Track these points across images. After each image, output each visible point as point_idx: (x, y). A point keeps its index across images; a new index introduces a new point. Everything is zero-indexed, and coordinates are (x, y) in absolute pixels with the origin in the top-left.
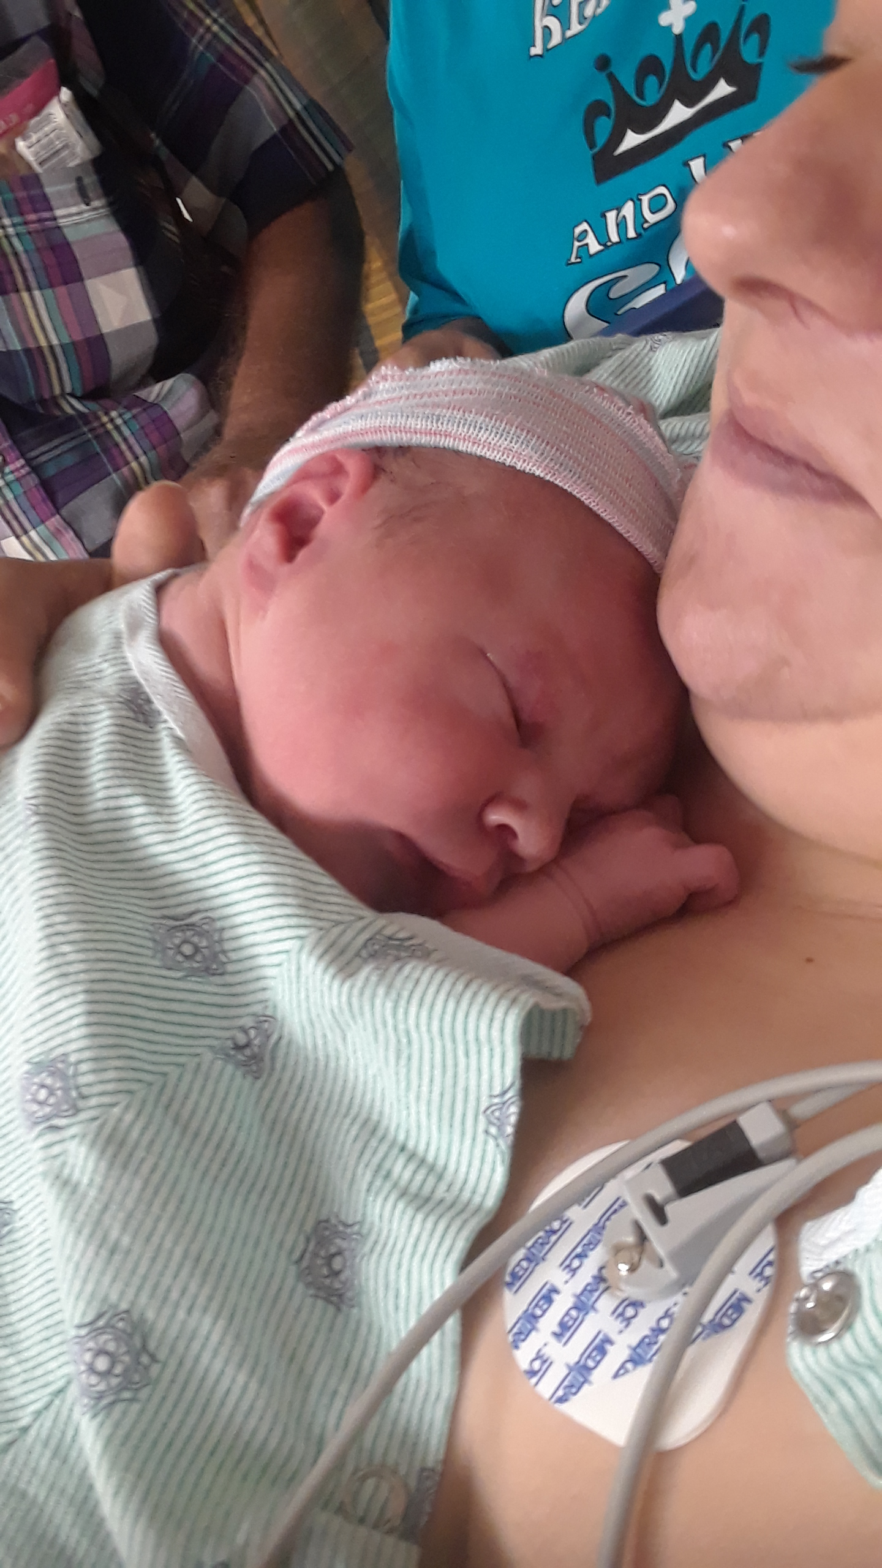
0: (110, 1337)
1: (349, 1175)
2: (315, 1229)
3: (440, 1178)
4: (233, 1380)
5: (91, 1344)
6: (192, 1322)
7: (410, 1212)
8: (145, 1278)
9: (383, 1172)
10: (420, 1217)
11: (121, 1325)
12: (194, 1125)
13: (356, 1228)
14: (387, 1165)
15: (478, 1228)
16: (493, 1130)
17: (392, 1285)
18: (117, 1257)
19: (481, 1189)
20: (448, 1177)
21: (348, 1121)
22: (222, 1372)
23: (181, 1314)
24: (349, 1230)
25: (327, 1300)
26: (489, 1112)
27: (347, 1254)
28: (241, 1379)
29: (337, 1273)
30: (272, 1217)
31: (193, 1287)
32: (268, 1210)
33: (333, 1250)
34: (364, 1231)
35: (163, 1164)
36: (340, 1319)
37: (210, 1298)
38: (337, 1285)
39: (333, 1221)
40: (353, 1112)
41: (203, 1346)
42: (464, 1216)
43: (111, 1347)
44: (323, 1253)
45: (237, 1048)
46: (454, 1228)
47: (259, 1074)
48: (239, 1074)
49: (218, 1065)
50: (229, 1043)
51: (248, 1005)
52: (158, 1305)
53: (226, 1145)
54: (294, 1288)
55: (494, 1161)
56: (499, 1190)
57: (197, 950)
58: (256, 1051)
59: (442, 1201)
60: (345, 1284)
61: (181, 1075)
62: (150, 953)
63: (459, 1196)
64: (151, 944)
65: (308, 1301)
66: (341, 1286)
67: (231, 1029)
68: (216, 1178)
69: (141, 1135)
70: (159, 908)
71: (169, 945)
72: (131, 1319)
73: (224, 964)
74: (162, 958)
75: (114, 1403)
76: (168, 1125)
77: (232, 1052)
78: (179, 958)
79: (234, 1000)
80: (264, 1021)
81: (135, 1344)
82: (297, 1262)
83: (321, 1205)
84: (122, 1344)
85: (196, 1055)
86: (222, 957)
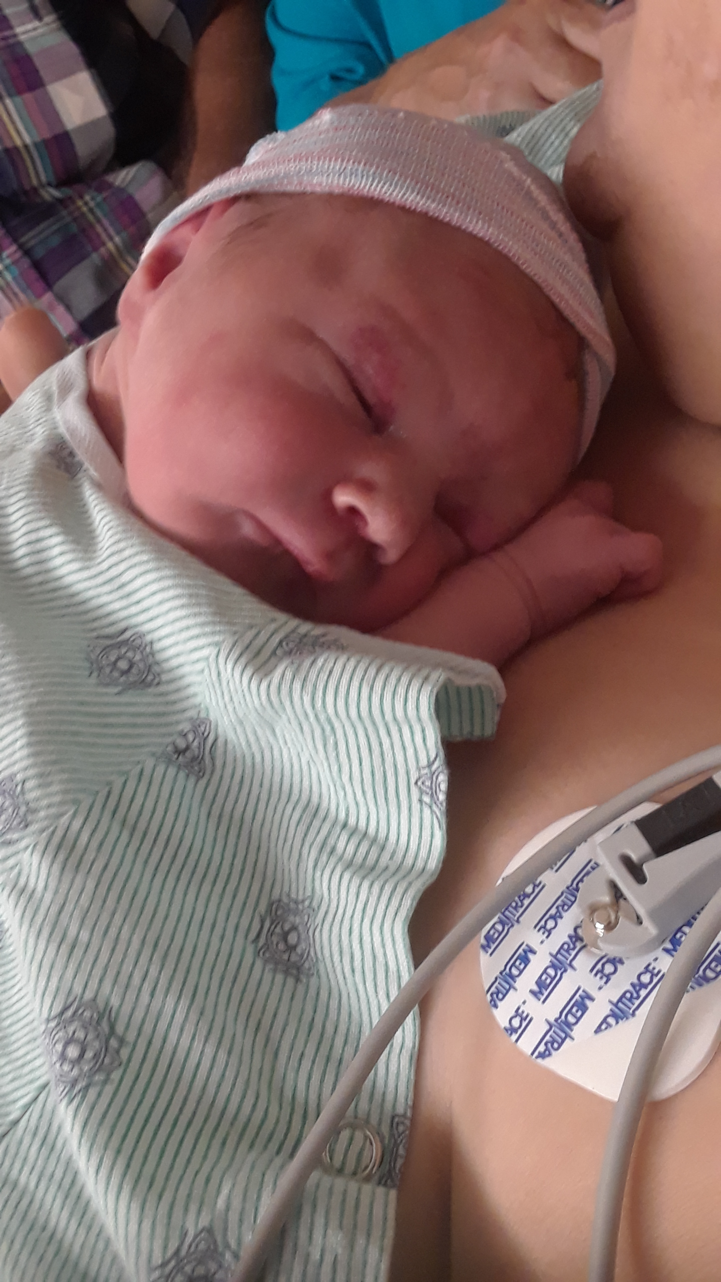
0: (79, 1026)
2: (269, 909)
3: (383, 848)
4: (202, 1055)
5: (61, 1035)
6: (156, 1004)
7: (356, 881)
8: (106, 968)
9: (328, 849)
10: (366, 884)
11: (87, 1014)
12: (142, 825)
13: (307, 903)
14: (331, 841)
15: (423, 889)
16: (426, 799)
17: (346, 950)
18: (78, 952)
19: (423, 853)
20: (390, 848)
21: (290, 806)
22: (190, 1049)
23: (145, 998)
24: (301, 906)
25: (287, 973)
26: (419, 783)
27: (301, 928)
28: (209, 1051)
29: (292, 948)
30: (227, 901)
31: (153, 972)
32: (222, 896)
33: (287, 927)
34: (315, 904)
35: (115, 861)
36: (301, 989)
37: (171, 980)
38: (294, 958)
39: (285, 899)
40: (294, 798)
42: (408, 880)
43: (80, 1035)
44: (278, 930)
45: (179, 752)
46: (400, 890)
47: (201, 774)
48: (182, 775)
49: (161, 769)
50: (170, 748)
51: (184, 711)
52: (122, 990)
53: (174, 842)
54: (253, 964)
55: (432, 828)
56: (440, 853)
57: (131, 665)
58: (196, 752)
59: (387, 868)
60: (302, 956)
61: (125, 782)
62: (87, 673)
63: (402, 862)
64: (87, 665)
65: (268, 976)
66: (298, 958)
67: (170, 735)
68: (168, 872)
69: (90, 839)
70: (93, 630)
71: (104, 662)
72: (97, 1008)
73: (159, 674)
74: (98, 676)
75: (88, 1086)
76: (116, 828)
77: (175, 757)
78: (116, 674)
79: (170, 708)
80: (199, 725)
81: (103, 1031)
82: (253, 942)
83: (272, 887)
84: (90, 1031)
85: (138, 763)
86: (156, 667)
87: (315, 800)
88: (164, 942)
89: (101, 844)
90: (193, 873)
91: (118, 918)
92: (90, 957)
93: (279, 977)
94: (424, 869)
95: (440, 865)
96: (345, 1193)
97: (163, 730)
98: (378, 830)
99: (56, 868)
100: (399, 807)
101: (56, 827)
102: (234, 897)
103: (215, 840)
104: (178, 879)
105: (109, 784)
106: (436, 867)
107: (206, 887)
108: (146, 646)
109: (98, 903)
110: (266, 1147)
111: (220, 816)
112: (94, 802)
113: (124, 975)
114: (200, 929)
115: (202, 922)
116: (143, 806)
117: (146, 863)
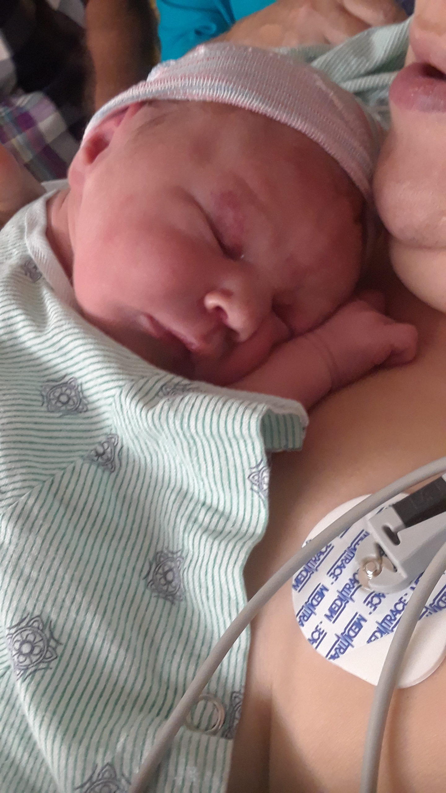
0: (30, 632)
1: (172, 523)
2: (155, 558)
3: (228, 520)
4: (109, 651)
5: (18, 638)
6: (80, 620)
7: (210, 540)
8: (48, 595)
9: (193, 519)
10: (216, 543)
11: (36, 624)
12: (73, 503)
13: (179, 554)
14: (195, 514)
15: (253, 547)
16: (256, 488)
17: (203, 585)
18: (30, 585)
19: (254, 523)
20: (232, 519)
21: (169, 491)
22: (102, 647)
23: (73, 614)
24: (175, 556)
25: (166, 598)
26: (251, 477)
27: (175, 570)
28: (114, 649)
29: (170, 582)
30: (128, 552)
31: (78, 598)
32: (125, 549)
33: (166, 569)
34: (184, 555)
35: (55, 527)
36: (175, 609)
37: (90, 603)
38: (171, 589)
39: (166, 551)
40: (172, 485)
41: (89, 632)
42: (243, 540)
43: (31, 638)
44: (161, 571)
45: (99, 455)
46: (238, 547)
47: (113, 470)
48: (100, 471)
49: (86, 466)
50: (93, 453)
51: (102, 428)
52: (58, 610)
53: (94, 513)
54: (144, 593)
55: (259, 506)
56: (265, 523)
57: (69, 399)
58: (109, 456)
59: (230, 532)
60: (175, 587)
61: (64, 474)
62: (40, 404)
63: (240, 529)
64: (40, 398)
65: (154, 600)
66: (173, 589)
67: (93, 444)
68: (90, 533)
69: (39, 511)
70: (44, 376)
71: (52, 397)
72: (42, 620)
73: (86, 405)
74: (47, 406)
75: (35, 671)
76: (56, 504)
77: (96, 458)
78: (59, 404)
79: (93, 427)
80: (111, 438)
81: (45, 635)
82: (145, 578)
83: (157, 543)
84: (38, 636)
85: (72, 462)
86: (84, 400)
87: (185, 487)
88: (86, 578)
89: (46, 515)
90: (106, 533)
91: (56, 563)
92: (38, 588)
93: (161, 601)
94: (254, 533)
95: (264, 531)
96: (199, 742)
97: (88, 441)
98: (224, 508)
99: (17, 530)
100: (238, 492)
101: (17, 504)
102: (133, 549)
103: (121, 512)
104: (96, 537)
105: (53, 475)
106: (262, 532)
107: (114, 543)
108: (78, 386)
109: (43, 553)
110: (150, 711)
111: (125, 497)
112: (42, 488)
113: (59, 600)
114: (110, 570)
115: (111, 565)
116: (74, 490)
117: (75, 527)
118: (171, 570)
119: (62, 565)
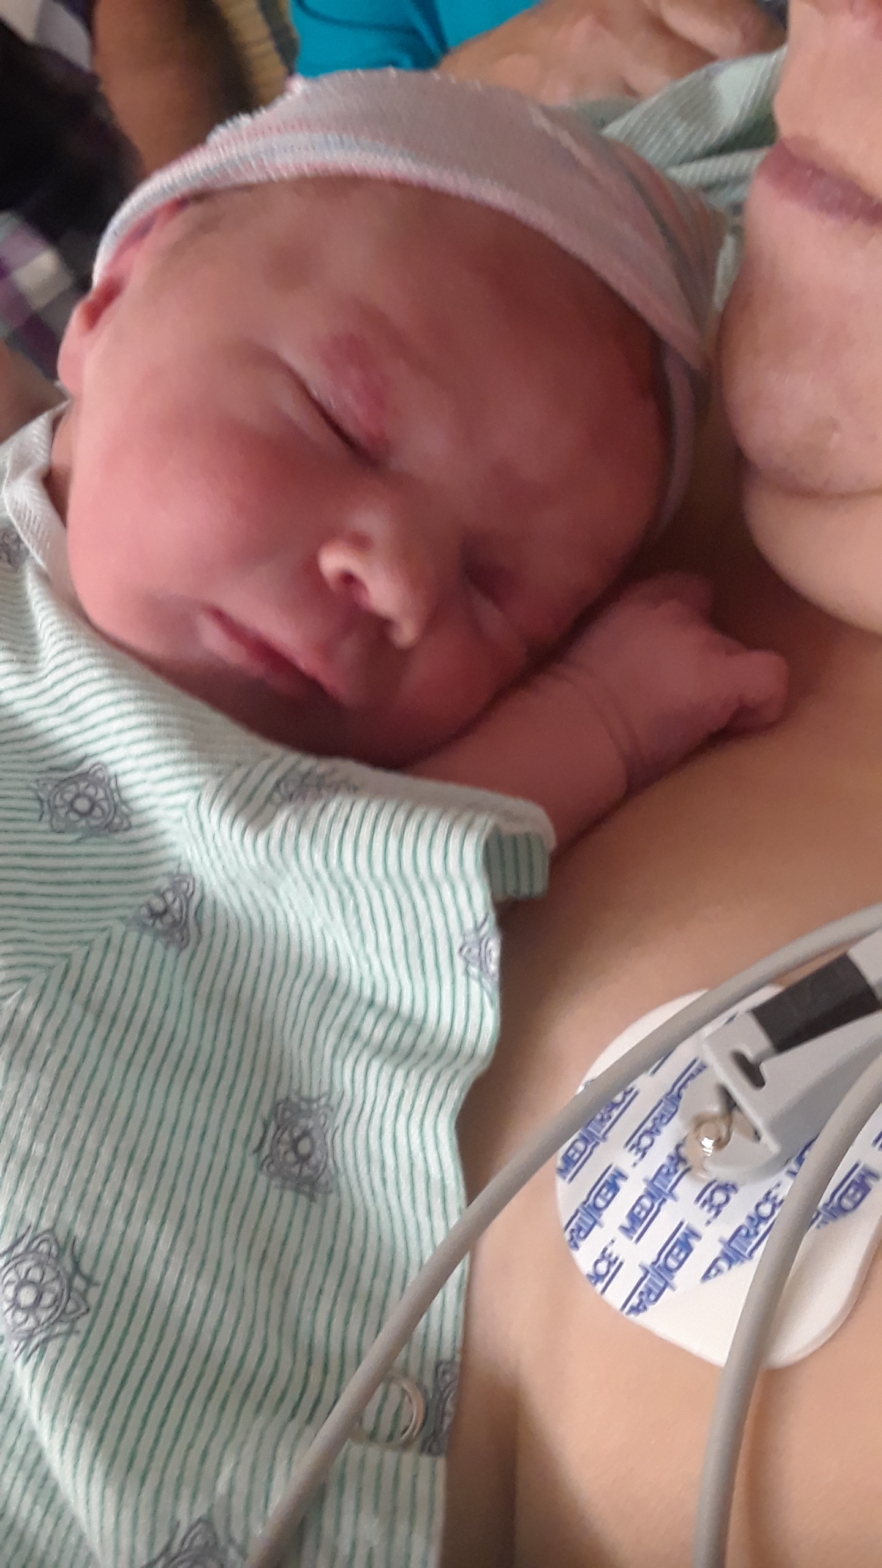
0: (34, 1263)
2: (274, 1111)
3: (420, 1030)
5: (11, 1276)
6: (132, 1234)
7: (387, 1071)
8: (67, 1189)
9: (351, 1032)
10: (401, 1074)
11: (44, 1247)
12: (110, 1008)
13: (323, 1101)
14: (354, 1024)
15: (473, 1078)
16: (474, 970)
17: (375, 1157)
18: (31, 1170)
19: (471, 1035)
20: (429, 1029)
21: (299, 984)
22: (176, 1288)
23: (118, 1227)
24: (315, 1106)
25: (297, 1190)
26: (465, 951)
27: (315, 1134)
28: (203, 1290)
29: (304, 1159)
30: (220, 1102)
31: (128, 1193)
32: (214, 1096)
33: (297, 1133)
34: (334, 1102)
35: (75, 1055)
36: (316, 1210)
37: (151, 1202)
38: (306, 1171)
39: (294, 1098)
40: (306, 970)
42: (453, 1068)
43: (35, 1275)
44: (286, 1136)
45: (156, 915)
46: (444, 1080)
47: (185, 941)
48: (159, 945)
49: (133, 937)
50: (144, 911)
51: (159, 863)
52: (88, 1216)
53: (152, 1027)
54: (255, 1180)
55: (482, 1005)
56: (493, 1036)
57: (94, 804)
58: (177, 916)
59: (426, 1054)
60: (316, 1168)
61: (88, 953)
62: (36, 816)
63: (445, 1047)
64: (36, 805)
65: (274, 1194)
66: (312, 1172)
67: (145, 893)
68: (145, 1066)
69: (44, 1025)
70: (43, 760)
71: (58, 802)
72: (56, 1240)
73: (127, 816)
74: (51, 820)
75: (46, 1341)
76: (77, 1010)
77: (150, 922)
78: (73, 816)
79: (143, 860)
80: (180, 882)
81: (64, 1268)
82: (255, 1152)
83: (278, 1082)
84: (48, 1270)
85: (104, 930)
86: (124, 808)
87: (332, 973)
88: (142, 1154)
89: (58, 1032)
90: (177, 1067)
91: (82, 1126)
92: (47, 1176)
93: (289, 1196)
94: (473, 1054)
95: (493, 1050)
96: (380, 1467)
97: (135, 887)
98: (413, 1010)
100: (439, 980)
102: (230, 1096)
103: (204, 1025)
104: (158, 1074)
105: (68, 956)
106: (488, 1052)
107: (194, 1084)
108: (109, 780)
109: (55, 1106)
110: (276, 1410)
111: (210, 994)
112: (47, 980)
113: (90, 1199)
114: (187, 1137)
115: (190, 1127)
116: (111, 983)
117: (116, 1055)
118: (306, 1133)
119: (94, 1129)
